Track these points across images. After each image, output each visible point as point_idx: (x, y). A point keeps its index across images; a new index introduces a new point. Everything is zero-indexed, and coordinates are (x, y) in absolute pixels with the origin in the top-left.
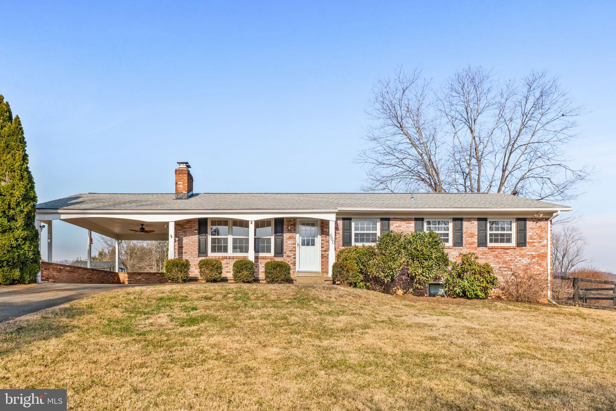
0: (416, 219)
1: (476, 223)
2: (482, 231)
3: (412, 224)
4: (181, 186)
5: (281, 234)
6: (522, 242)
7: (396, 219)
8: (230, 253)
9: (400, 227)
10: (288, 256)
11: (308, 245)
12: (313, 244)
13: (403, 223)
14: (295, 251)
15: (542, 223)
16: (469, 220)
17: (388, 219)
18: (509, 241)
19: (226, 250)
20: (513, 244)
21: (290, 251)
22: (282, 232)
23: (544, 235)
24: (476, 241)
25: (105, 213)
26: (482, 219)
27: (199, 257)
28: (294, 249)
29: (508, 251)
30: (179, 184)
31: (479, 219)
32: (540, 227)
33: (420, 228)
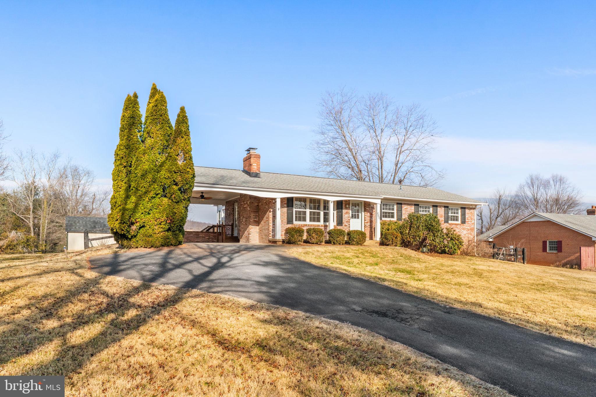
0: (415, 205)
1: (443, 208)
2: (446, 213)
3: (413, 208)
4: (256, 167)
5: (341, 210)
6: (464, 222)
7: (405, 204)
8: (308, 222)
9: (407, 209)
10: (346, 226)
11: (355, 218)
12: (358, 218)
13: (409, 206)
14: (349, 222)
15: (472, 211)
16: (440, 206)
17: (401, 204)
18: (457, 220)
19: (304, 220)
20: (459, 222)
21: (347, 222)
22: (342, 209)
23: (473, 217)
24: (443, 219)
25: (229, 189)
26: (446, 207)
27: (287, 224)
28: (349, 221)
29: (458, 226)
30: (254, 166)
31: (445, 207)
32: (471, 213)
33: (417, 211)
